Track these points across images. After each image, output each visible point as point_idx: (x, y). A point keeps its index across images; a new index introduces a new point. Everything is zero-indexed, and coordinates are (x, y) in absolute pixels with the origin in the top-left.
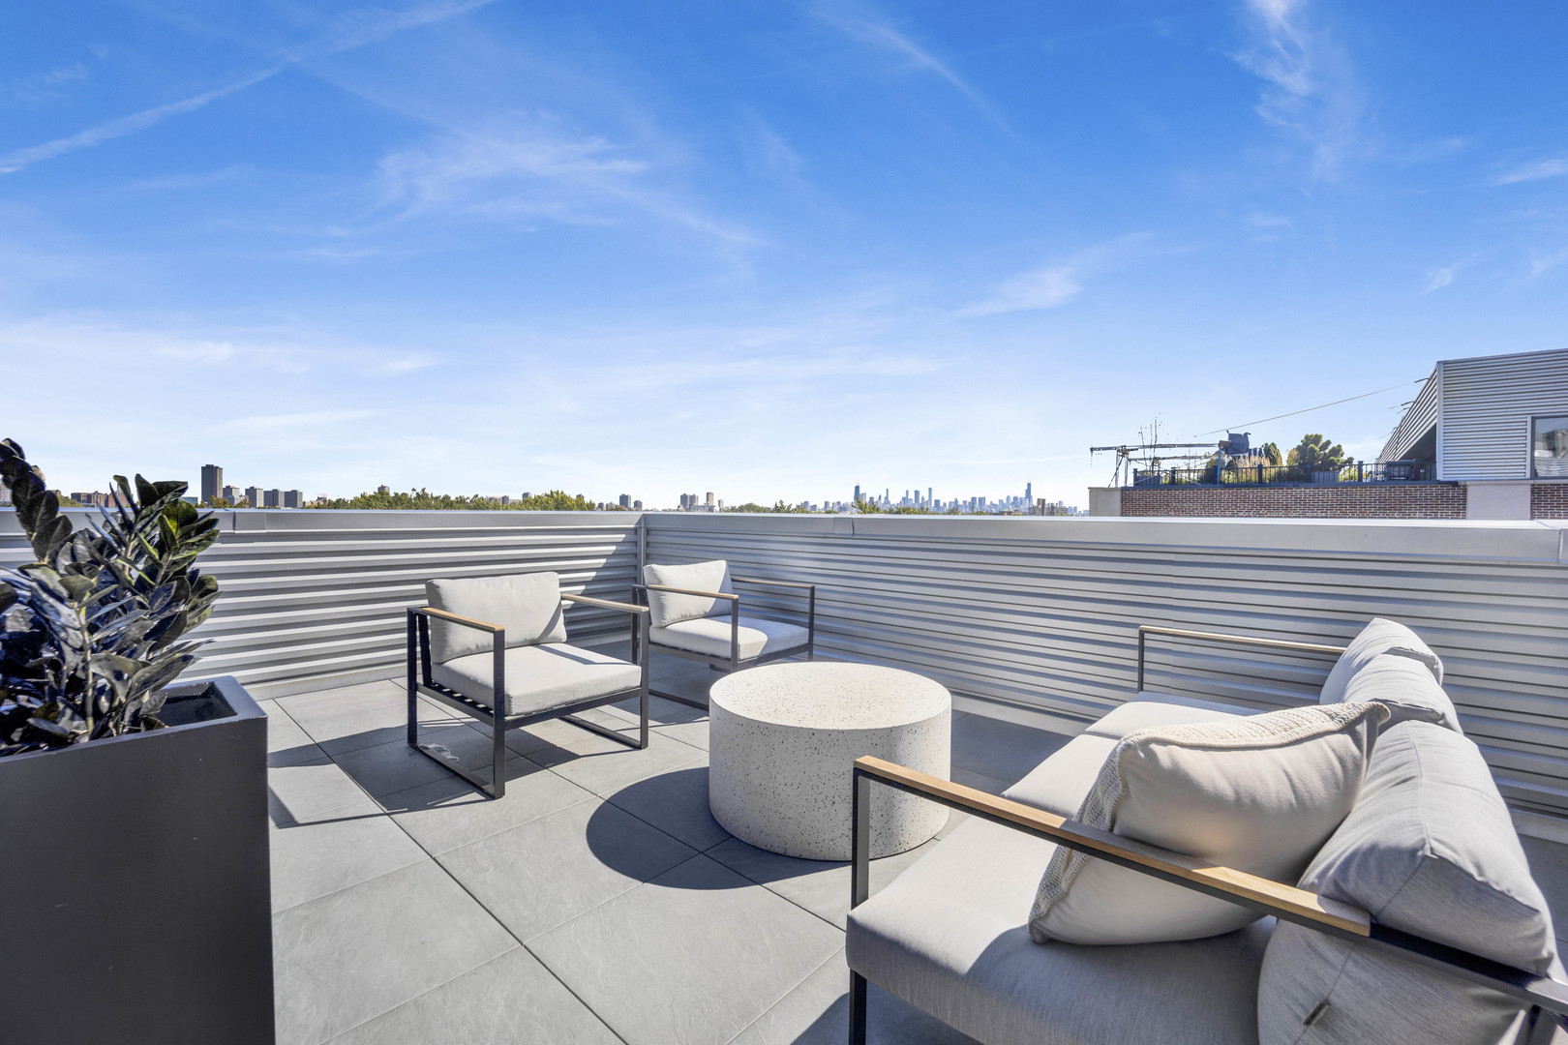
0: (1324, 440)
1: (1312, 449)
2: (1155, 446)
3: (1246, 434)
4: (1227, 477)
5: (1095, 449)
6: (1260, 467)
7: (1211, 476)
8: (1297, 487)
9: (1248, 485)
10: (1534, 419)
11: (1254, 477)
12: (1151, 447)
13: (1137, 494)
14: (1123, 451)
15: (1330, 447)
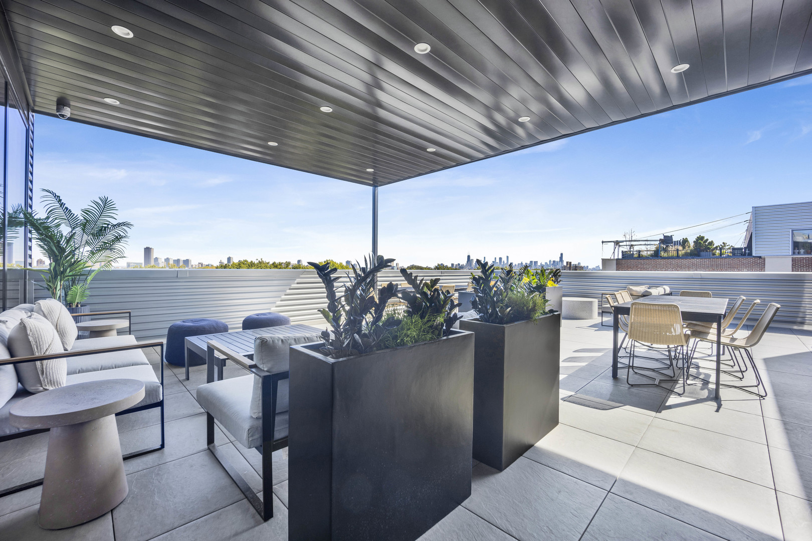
0: (705, 239)
1: (700, 243)
2: (631, 241)
3: (671, 236)
4: (662, 254)
5: (604, 242)
6: (678, 250)
7: (656, 254)
8: (693, 258)
9: (672, 258)
10: (792, 231)
11: (675, 254)
12: (629, 241)
13: (624, 262)
14: (617, 243)
15: (708, 242)
